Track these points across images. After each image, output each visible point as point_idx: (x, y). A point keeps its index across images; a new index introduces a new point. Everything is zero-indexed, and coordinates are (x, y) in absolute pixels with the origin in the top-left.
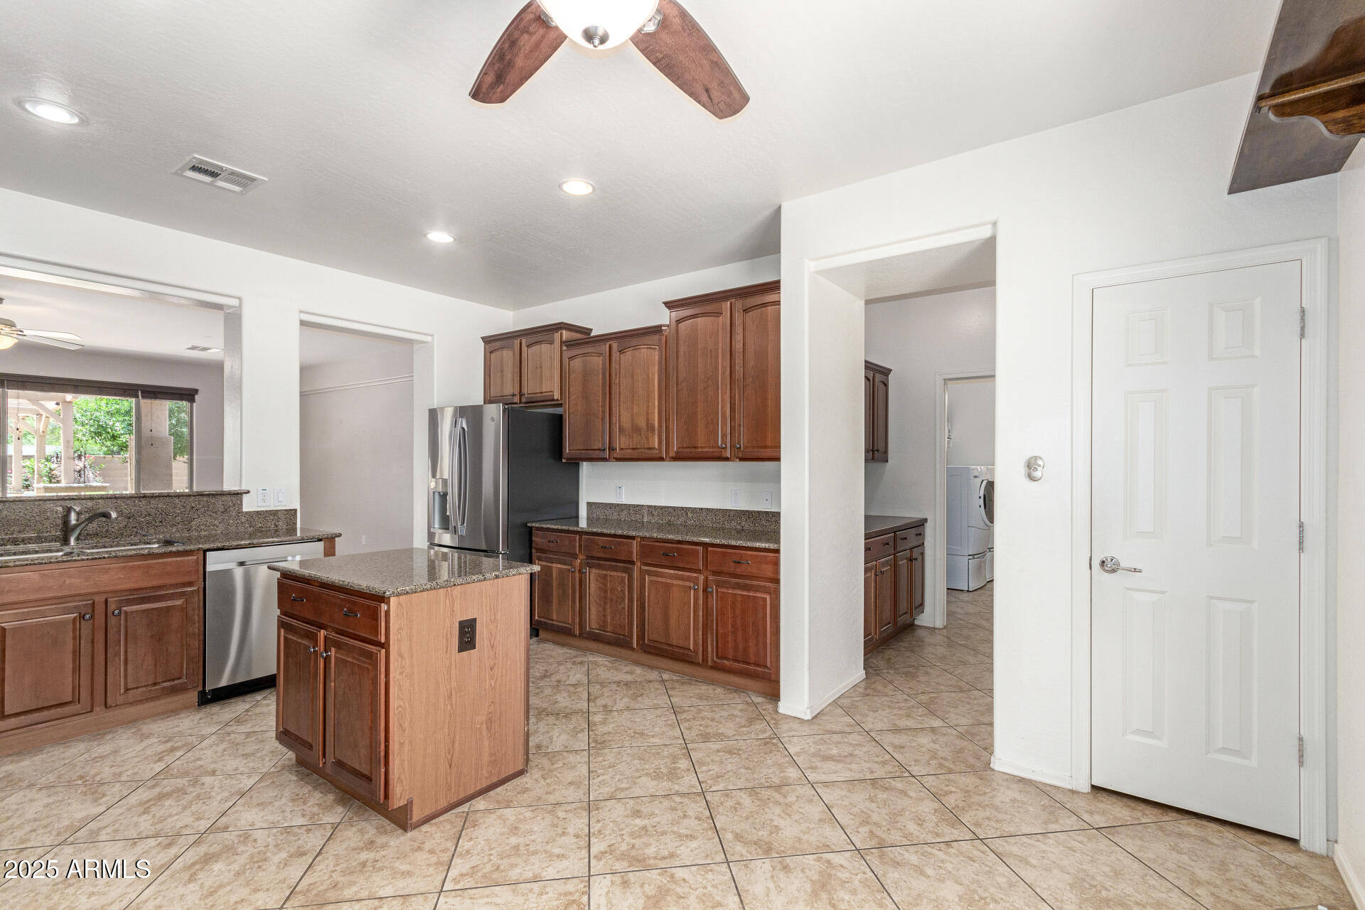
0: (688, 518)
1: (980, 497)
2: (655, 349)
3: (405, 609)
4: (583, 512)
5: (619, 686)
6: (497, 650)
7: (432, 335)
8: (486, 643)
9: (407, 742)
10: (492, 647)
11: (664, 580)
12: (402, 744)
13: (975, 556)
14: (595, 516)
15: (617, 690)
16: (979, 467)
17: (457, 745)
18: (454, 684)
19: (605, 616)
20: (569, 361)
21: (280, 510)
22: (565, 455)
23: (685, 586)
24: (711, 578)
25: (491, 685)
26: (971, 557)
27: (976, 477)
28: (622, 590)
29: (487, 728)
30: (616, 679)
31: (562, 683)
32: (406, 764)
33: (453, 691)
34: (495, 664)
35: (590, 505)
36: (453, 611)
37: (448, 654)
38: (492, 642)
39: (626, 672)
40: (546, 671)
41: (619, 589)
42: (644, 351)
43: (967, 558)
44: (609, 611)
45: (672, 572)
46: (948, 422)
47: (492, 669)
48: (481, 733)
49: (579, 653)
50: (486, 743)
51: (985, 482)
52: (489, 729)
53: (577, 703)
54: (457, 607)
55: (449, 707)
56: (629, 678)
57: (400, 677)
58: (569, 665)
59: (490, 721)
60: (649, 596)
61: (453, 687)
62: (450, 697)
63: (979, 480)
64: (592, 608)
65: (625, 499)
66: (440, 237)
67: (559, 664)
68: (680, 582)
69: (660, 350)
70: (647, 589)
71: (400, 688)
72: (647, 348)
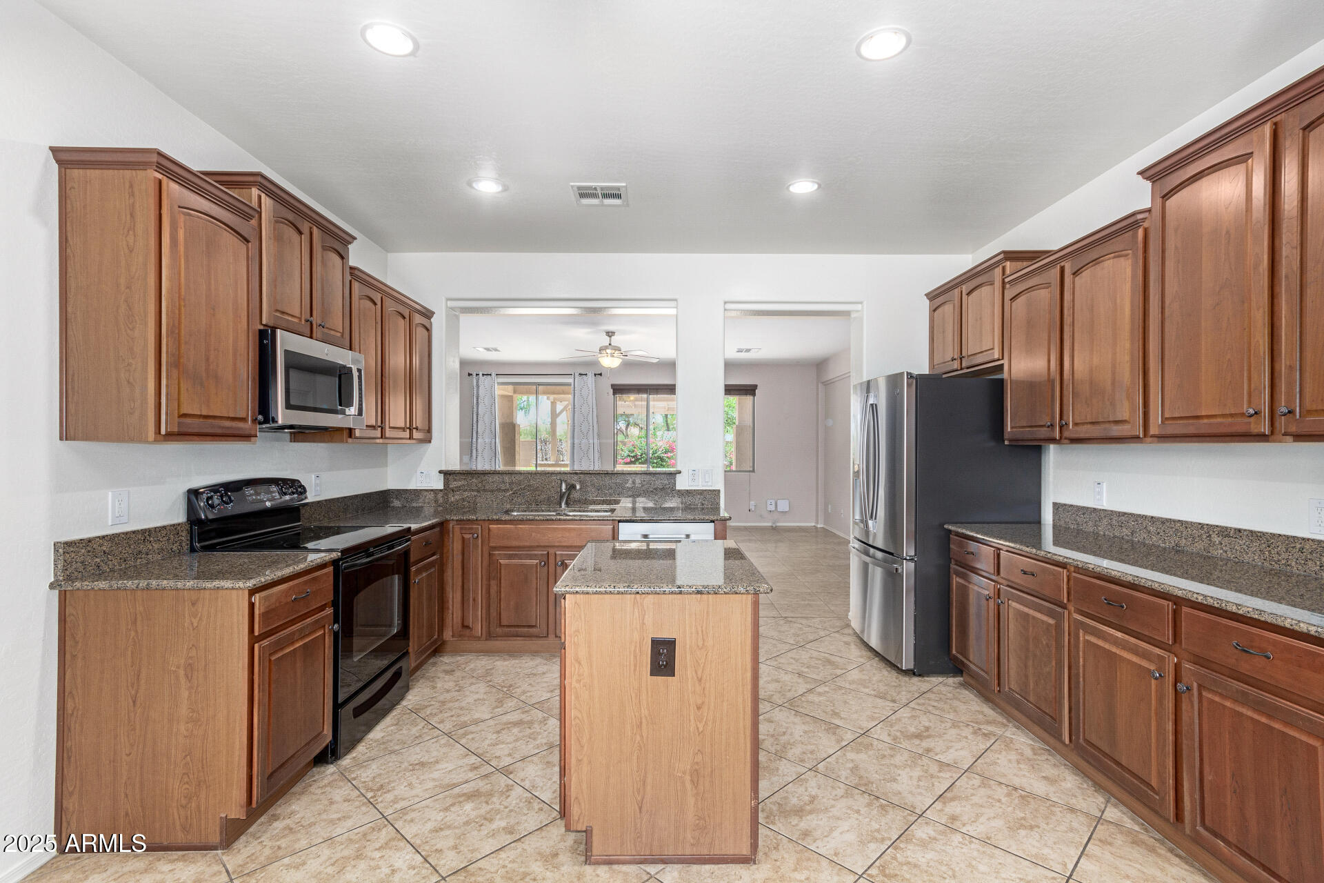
0: (1211, 544)
2: (1126, 255)
3: (582, 609)
4: (1048, 516)
5: (1009, 795)
6: (707, 685)
7: (861, 303)
8: (690, 673)
9: (585, 759)
10: (700, 680)
11: (1107, 646)
12: (579, 761)
14: (1062, 523)
15: (999, 801)
17: (649, 788)
18: (645, 712)
19: (1026, 676)
20: (1011, 303)
21: (705, 490)
22: (1006, 436)
23: (1141, 666)
24: (1187, 665)
25: (698, 728)
28: (1047, 644)
29: (692, 781)
30: (1017, 782)
31: (931, 755)
32: (584, 786)
33: (644, 720)
34: (703, 703)
35: (1057, 507)
36: (644, 624)
37: (637, 673)
38: (699, 673)
39: (1045, 778)
40: (927, 729)
41: (1044, 643)
42: (1108, 264)
44: (1031, 670)
45: (1119, 634)
47: (699, 708)
48: (683, 783)
49: (1000, 719)
50: (691, 801)
52: (695, 784)
53: (920, 794)
54: (649, 620)
55: (638, 738)
56: (1040, 788)
57: (577, 685)
58: (967, 732)
59: (696, 775)
60: (1084, 666)
61: (643, 715)
62: (640, 726)
64: (1011, 660)
65: (1106, 502)
66: (803, 187)
67: (955, 725)
68: (1135, 659)
69: (1135, 255)
70: (1081, 653)
71: (577, 697)
72: (1114, 257)
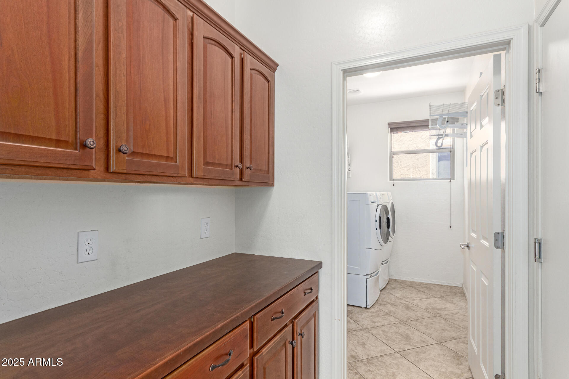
1: (376, 221)
13: (372, 275)
16: (374, 193)
26: (368, 277)
27: (372, 202)
43: (365, 277)
46: (348, 157)
51: (380, 206)
63: (375, 205)
